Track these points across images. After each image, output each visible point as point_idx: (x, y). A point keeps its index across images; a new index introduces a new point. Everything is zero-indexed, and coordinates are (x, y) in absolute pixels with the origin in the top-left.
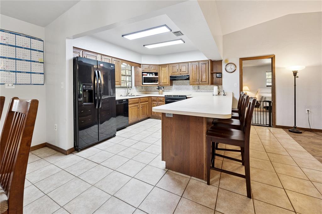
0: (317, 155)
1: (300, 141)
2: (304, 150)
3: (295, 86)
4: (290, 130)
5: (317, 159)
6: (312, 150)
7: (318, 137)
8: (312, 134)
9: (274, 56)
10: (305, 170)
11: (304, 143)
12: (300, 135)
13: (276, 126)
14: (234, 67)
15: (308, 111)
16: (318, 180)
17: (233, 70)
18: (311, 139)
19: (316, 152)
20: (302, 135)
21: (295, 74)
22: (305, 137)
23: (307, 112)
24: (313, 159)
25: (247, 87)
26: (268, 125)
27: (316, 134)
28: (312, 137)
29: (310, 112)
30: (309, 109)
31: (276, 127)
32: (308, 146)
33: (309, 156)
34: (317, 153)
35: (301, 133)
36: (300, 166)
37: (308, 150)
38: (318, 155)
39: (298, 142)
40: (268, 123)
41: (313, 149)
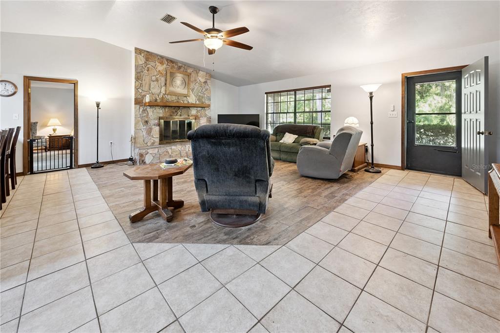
1: (95, 174)
3: (98, 117)
4: (92, 166)
5: (96, 184)
8: (112, 166)
9: (77, 82)
11: (97, 175)
12: (103, 169)
13: (79, 165)
14: (13, 87)
17: (10, 93)
18: (108, 169)
19: (101, 179)
21: (98, 105)
23: (110, 145)
25: (57, 119)
26: (69, 168)
29: (113, 144)
30: (112, 142)
31: (78, 168)
35: (103, 166)
37: (95, 180)
39: (91, 176)
40: (69, 164)
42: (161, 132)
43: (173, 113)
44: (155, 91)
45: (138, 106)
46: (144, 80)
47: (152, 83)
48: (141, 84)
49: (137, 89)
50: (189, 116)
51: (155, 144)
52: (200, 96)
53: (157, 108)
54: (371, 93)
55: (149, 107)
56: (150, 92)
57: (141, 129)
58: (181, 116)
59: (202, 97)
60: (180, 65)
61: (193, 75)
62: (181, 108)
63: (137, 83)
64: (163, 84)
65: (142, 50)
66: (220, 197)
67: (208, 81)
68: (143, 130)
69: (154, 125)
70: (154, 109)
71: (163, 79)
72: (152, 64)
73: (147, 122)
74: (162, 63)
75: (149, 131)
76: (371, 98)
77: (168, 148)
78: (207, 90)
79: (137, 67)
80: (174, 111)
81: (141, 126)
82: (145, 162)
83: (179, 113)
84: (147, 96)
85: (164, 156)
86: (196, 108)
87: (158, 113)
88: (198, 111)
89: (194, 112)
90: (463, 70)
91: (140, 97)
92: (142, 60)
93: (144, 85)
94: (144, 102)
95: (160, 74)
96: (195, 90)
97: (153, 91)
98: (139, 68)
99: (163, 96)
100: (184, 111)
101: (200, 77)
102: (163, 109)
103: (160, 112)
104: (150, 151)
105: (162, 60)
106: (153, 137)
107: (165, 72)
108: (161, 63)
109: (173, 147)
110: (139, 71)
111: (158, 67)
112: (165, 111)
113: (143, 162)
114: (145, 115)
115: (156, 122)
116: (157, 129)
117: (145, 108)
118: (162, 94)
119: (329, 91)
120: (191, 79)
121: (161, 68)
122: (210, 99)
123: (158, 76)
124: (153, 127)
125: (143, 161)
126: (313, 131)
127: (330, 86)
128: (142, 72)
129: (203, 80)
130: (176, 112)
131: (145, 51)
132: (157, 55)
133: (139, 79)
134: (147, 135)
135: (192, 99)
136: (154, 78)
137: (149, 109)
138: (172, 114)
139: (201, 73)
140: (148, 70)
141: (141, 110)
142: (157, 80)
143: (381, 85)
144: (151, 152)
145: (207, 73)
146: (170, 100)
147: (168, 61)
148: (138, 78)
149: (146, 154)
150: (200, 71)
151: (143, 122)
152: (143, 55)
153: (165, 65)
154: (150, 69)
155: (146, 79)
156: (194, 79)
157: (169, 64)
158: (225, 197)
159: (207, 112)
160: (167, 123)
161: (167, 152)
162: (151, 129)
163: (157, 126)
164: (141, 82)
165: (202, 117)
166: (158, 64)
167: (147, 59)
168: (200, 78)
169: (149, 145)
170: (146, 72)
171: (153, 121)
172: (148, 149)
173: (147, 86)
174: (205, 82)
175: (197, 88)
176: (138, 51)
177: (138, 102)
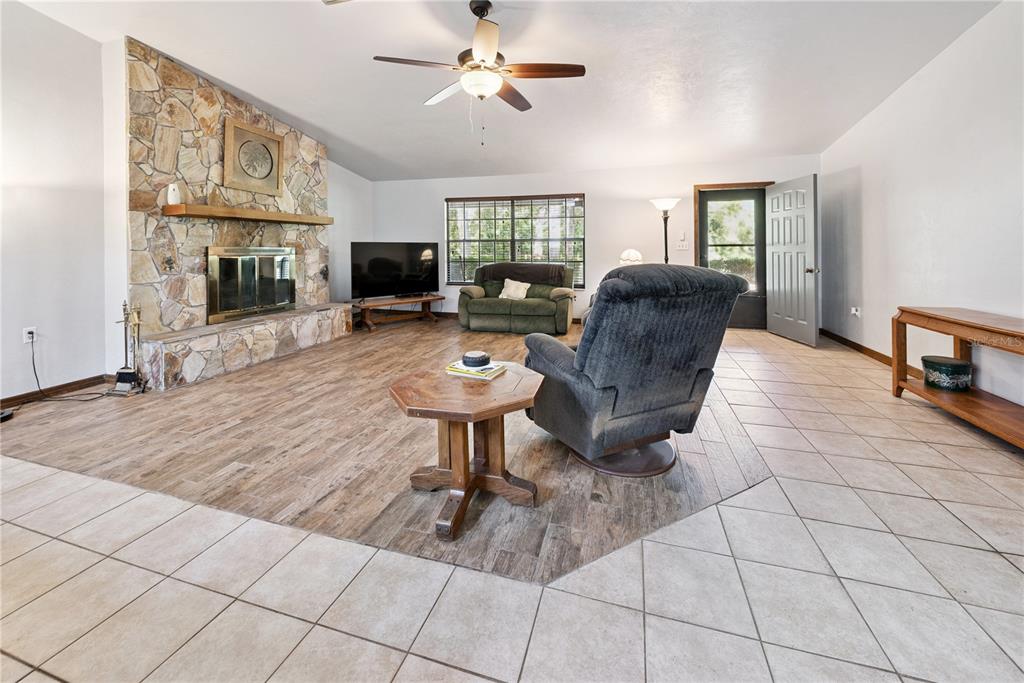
0: (92, 464)
1: (19, 446)
2: (46, 471)
5: (96, 475)
6: (70, 458)
7: (68, 407)
8: (48, 407)
10: (76, 536)
11: (35, 446)
15: (31, 333)
16: (125, 536)
18: (53, 422)
19: (83, 456)
20: (18, 425)
22: (28, 424)
23: (26, 339)
24: (86, 481)
27: (59, 403)
28: (50, 414)
29: (38, 335)
30: (33, 328)
32: (53, 452)
33: (69, 479)
34: (88, 456)
35: (10, 417)
36: (55, 536)
37: (59, 463)
38: (92, 461)
39: (11, 454)
41: (73, 452)
42: (211, 287)
43: (242, 236)
44: (194, 173)
45: (141, 216)
46: (161, 140)
47: (183, 152)
48: (150, 149)
49: (135, 163)
50: (280, 246)
51: (196, 324)
52: (304, 197)
53: (198, 222)
54: (666, 212)
55: (177, 220)
56: (180, 176)
57: (151, 284)
58: (260, 246)
59: (310, 200)
60: (258, 112)
61: (288, 143)
62: (261, 224)
63: (137, 146)
64: (214, 157)
65: (152, 49)
66: (634, 418)
67: (321, 162)
68: (158, 286)
69: (192, 270)
70: (189, 225)
71: (214, 144)
72: (183, 95)
73: (169, 262)
74: (209, 99)
75: (177, 290)
76: (666, 220)
77: (244, 331)
78: (318, 183)
79: (134, 97)
80: (244, 231)
81: (152, 274)
82: (181, 379)
83: (257, 238)
84: (171, 187)
85: (235, 354)
86: (295, 227)
87: (201, 236)
88: (300, 234)
89: (291, 234)
90: (767, 188)
91: (145, 187)
92: (151, 82)
93: (159, 155)
94: (160, 202)
95: (205, 130)
96: (293, 180)
97: (188, 174)
98: (144, 103)
99: (214, 191)
100: (269, 231)
101: (304, 149)
102: (216, 226)
103: (207, 233)
104: (197, 345)
105: (209, 89)
106: (189, 305)
107: (219, 126)
108: (206, 99)
109: (257, 328)
110: (142, 108)
111: (199, 110)
112: (221, 232)
113: (176, 379)
114: (162, 241)
115: (197, 260)
116: (200, 281)
117: (162, 223)
118: (211, 185)
119: (581, 204)
120: (285, 153)
121: (210, 112)
122: (325, 206)
123: (201, 133)
124: (189, 276)
125: (175, 376)
126: (560, 275)
127: (582, 196)
128: (154, 114)
129: (310, 159)
130: (249, 234)
131: (160, 54)
132: (197, 74)
133: (142, 134)
134: (171, 301)
135: (287, 204)
136: (188, 138)
137: (175, 226)
138: (239, 239)
139: (306, 141)
140: (171, 113)
141: (152, 227)
142: (197, 145)
143: (678, 200)
144: (198, 349)
145: (318, 142)
146: (234, 203)
147: (228, 97)
148: (140, 129)
149: (186, 355)
150: (303, 136)
151: (159, 261)
152: (153, 64)
153: (218, 107)
154: (177, 111)
155: (165, 139)
156: (290, 154)
157: (228, 104)
158: (640, 416)
159: (319, 237)
160: (227, 266)
161: (243, 342)
162: (182, 281)
163: (199, 272)
164: (149, 144)
165: (310, 248)
166: (199, 100)
167: (167, 80)
168: (304, 153)
169: (176, 329)
170: (167, 116)
171: (188, 261)
172: (190, 339)
173: (169, 157)
174: (316, 164)
175: (299, 177)
176: (138, 50)
177: (140, 202)
